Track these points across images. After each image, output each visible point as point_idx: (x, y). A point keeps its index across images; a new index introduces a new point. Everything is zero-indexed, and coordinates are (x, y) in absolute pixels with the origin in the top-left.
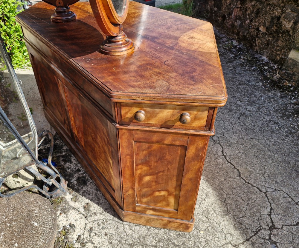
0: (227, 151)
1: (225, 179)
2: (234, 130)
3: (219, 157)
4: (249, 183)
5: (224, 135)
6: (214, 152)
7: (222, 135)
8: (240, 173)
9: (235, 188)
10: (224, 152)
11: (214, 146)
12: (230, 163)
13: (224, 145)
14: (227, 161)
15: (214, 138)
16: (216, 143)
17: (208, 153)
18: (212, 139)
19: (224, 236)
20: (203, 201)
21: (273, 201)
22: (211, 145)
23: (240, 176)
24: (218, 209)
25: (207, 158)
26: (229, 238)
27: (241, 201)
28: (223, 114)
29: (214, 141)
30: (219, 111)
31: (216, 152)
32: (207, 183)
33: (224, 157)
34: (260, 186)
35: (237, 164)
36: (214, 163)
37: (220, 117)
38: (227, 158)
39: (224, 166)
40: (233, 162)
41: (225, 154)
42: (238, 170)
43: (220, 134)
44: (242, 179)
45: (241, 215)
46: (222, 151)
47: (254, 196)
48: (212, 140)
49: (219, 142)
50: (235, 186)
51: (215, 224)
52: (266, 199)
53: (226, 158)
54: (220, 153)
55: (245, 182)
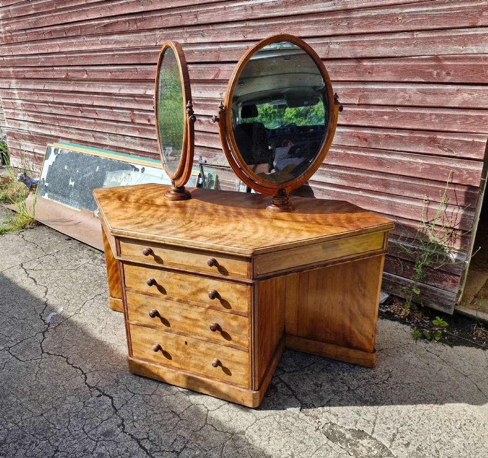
0: (80, 380)
1: (83, 350)
2: (67, 420)
3: (90, 370)
4: (59, 355)
5: (84, 402)
6: (96, 374)
7: (87, 402)
8: (67, 361)
9: (74, 345)
10: (84, 379)
11: (98, 382)
12: (76, 368)
13: (84, 387)
14: (81, 369)
15: (99, 393)
16: (94, 387)
17: (104, 369)
18: (100, 391)
19: (85, 315)
20: (104, 327)
21: (38, 349)
22: (101, 381)
23: (67, 358)
24: (90, 326)
25: (104, 364)
26: (80, 316)
27: (68, 339)
28: (85, 451)
29: (97, 389)
30: (92, 453)
31: (94, 374)
32: (103, 340)
33: (84, 372)
34: (47, 357)
35: (69, 369)
36: (97, 361)
37: (91, 439)
38: (80, 372)
39: (85, 362)
40: (74, 369)
41: (83, 376)
42: (68, 364)
43: (89, 403)
44: (66, 356)
45: (70, 330)
46: (86, 378)
47: (56, 346)
48: (100, 388)
49: (91, 390)
50: (74, 347)
51: (92, 318)
52: (43, 348)
53: (83, 371)
54: (89, 375)
55: (63, 355)
